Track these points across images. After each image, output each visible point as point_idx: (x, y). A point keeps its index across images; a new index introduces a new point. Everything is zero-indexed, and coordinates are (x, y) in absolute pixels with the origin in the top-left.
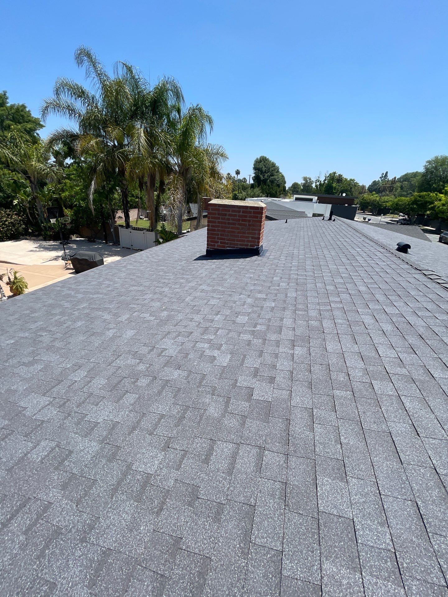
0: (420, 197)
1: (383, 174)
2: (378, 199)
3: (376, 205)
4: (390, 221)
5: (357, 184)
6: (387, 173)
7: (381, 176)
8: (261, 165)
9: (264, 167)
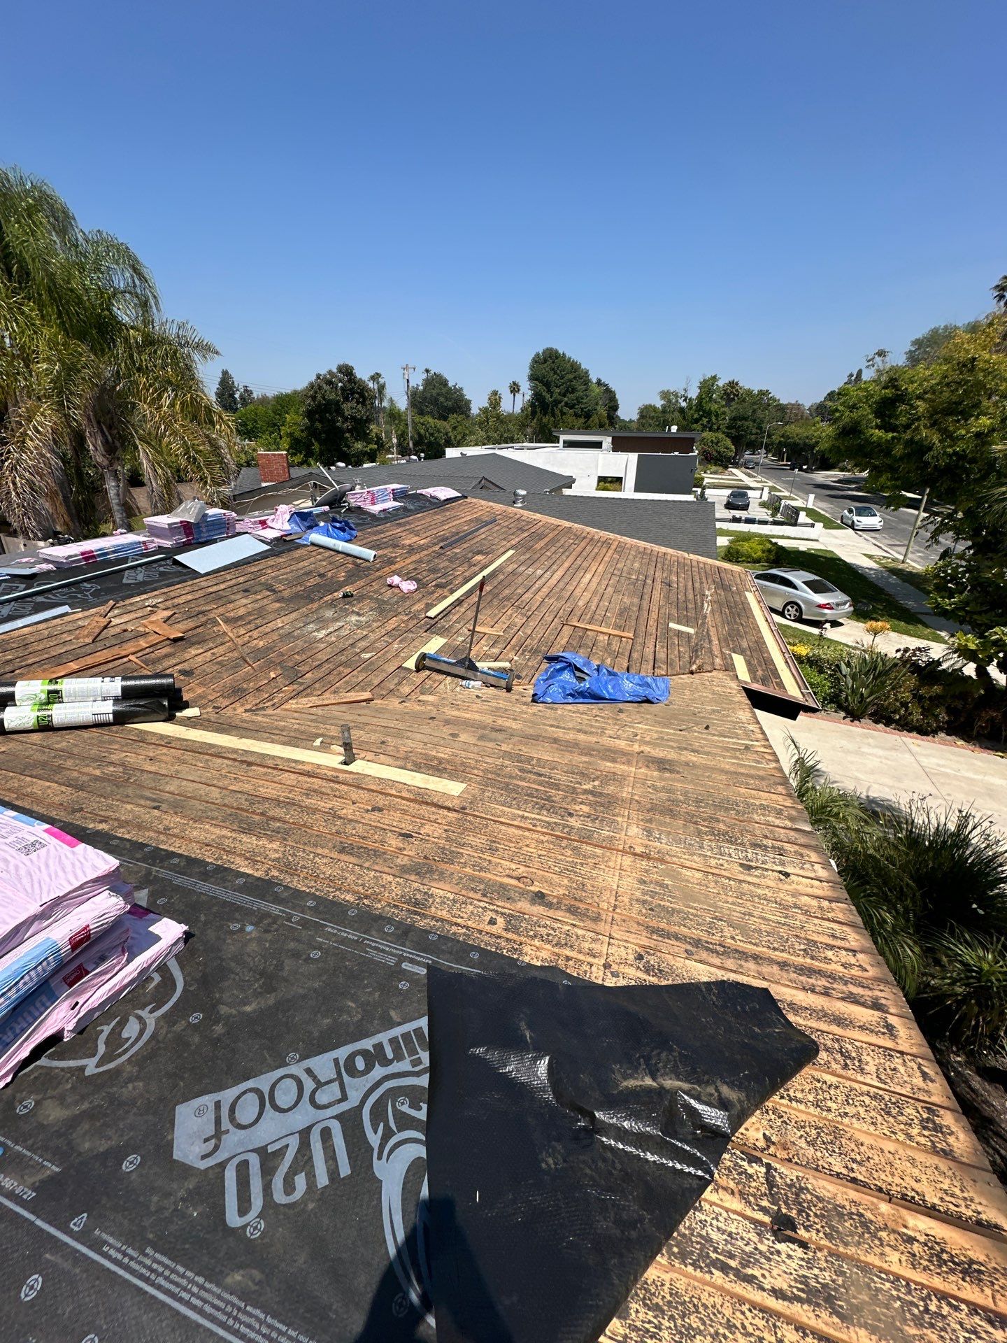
1: (851, 375)
5: (775, 400)
6: (860, 372)
7: (846, 380)
8: (546, 369)
9: (552, 373)
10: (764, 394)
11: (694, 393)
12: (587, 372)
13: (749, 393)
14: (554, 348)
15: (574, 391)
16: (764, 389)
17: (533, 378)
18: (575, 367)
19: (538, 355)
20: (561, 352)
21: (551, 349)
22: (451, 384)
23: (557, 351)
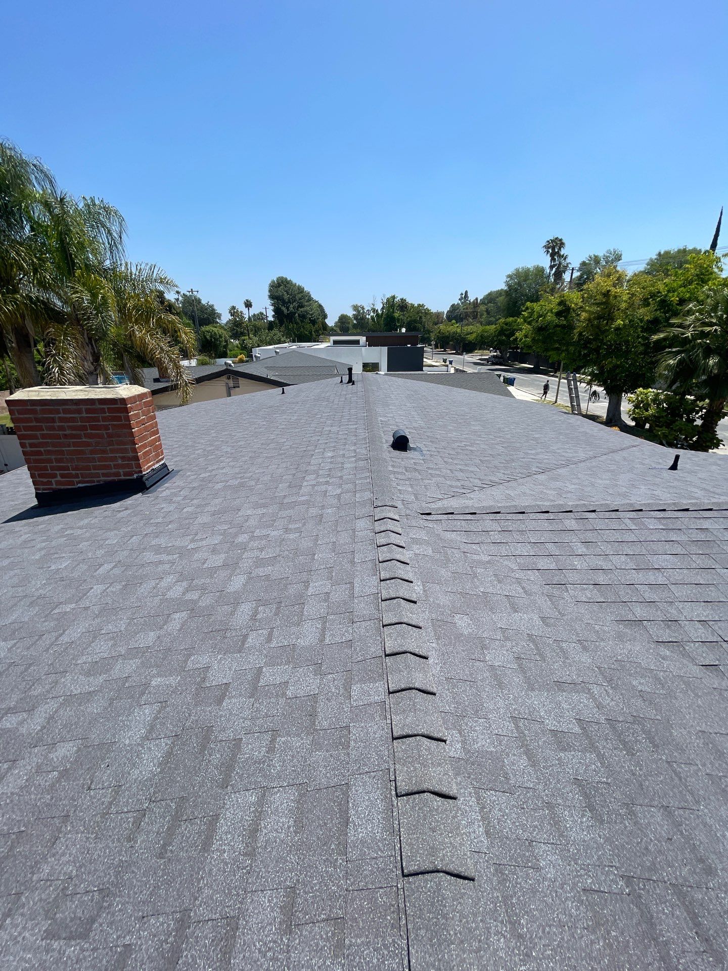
0: (506, 324)
1: (462, 294)
2: (459, 330)
3: (458, 339)
5: (429, 310)
6: (466, 292)
8: (281, 291)
9: (285, 293)
10: (421, 306)
11: (379, 307)
12: (309, 293)
13: (413, 305)
14: (284, 276)
15: (302, 307)
16: (421, 303)
17: (272, 297)
18: (300, 290)
19: (273, 282)
20: (289, 279)
21: (282, 277)
22: (204, 302)
23: (286, 279)
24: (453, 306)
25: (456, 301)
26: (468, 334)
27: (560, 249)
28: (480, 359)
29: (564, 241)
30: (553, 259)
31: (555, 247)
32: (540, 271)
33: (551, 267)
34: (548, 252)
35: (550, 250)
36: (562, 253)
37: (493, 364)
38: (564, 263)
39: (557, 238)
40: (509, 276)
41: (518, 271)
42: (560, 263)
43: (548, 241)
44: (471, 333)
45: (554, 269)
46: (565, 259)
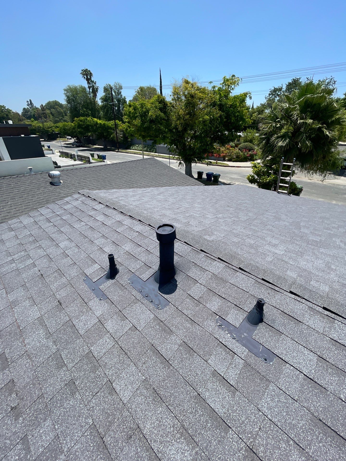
0: (81, 121)
1: (28, 102)
2: (41, 125)
3: (43, 132)
4: (65, 145)
5: (10, 110)
6: (30, 100)
7: (27, 103)
24: (24, 109)
25: (26, 107)
26: (49, 128)
27: (91, 78)
28: (65, 144)
29: (91, 72)
30: (88, 83)
31: (87, 75)
32: (84, 89)
33: (89, 88)
34: (84, 77)
35: (85, 76)
36: (92, 80)
37: (78, 147)
38: (95, 86)
39: (87, 69)
40: (65, 90)
41: (70, 87)
42: (93, 86)
43: (82, 70)
44: (51, 127)
45: (91, 89)
46: (95, 83)
